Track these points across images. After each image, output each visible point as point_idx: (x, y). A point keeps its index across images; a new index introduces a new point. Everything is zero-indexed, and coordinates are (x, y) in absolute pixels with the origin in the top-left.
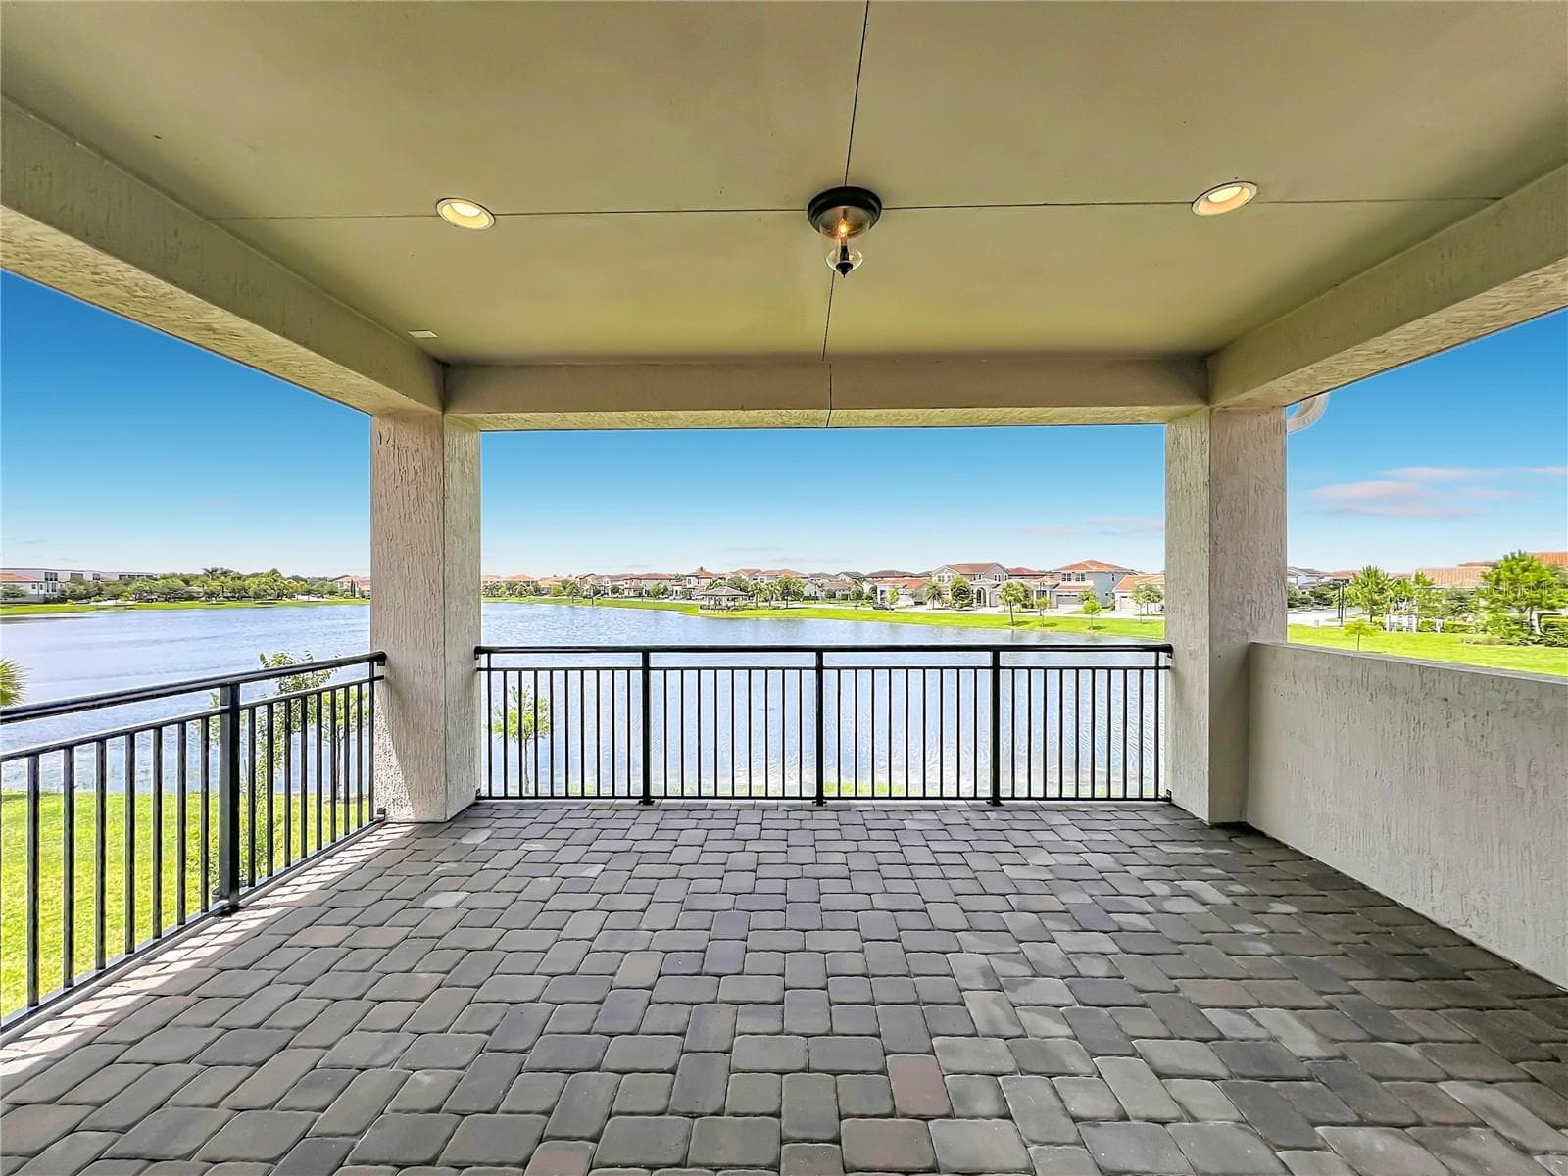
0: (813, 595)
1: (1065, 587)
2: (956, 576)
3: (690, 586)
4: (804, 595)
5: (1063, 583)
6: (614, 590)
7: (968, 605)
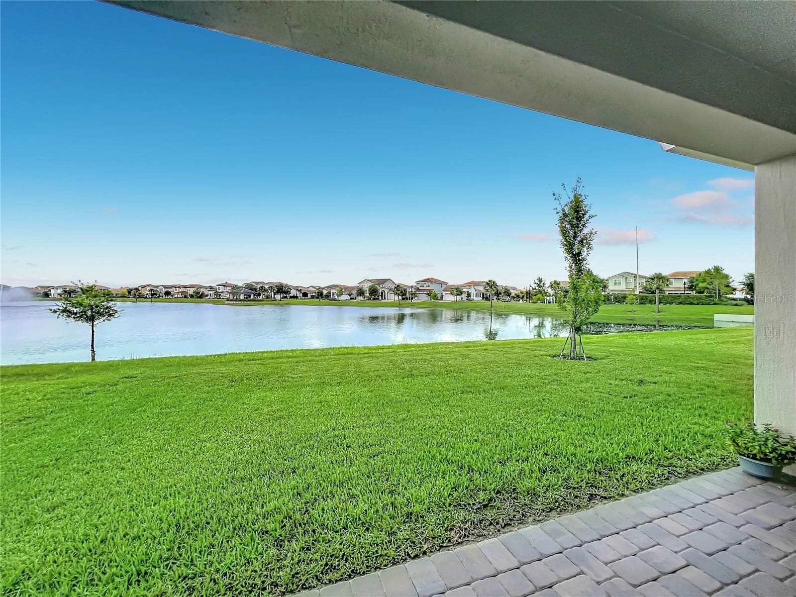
0: (295, 295)
1: (421, 290)
2: (370, 284)
3: (219, 291)
4: (290, 295)
5: (420, 288)
6: (167, 293)
7: (377, 299)
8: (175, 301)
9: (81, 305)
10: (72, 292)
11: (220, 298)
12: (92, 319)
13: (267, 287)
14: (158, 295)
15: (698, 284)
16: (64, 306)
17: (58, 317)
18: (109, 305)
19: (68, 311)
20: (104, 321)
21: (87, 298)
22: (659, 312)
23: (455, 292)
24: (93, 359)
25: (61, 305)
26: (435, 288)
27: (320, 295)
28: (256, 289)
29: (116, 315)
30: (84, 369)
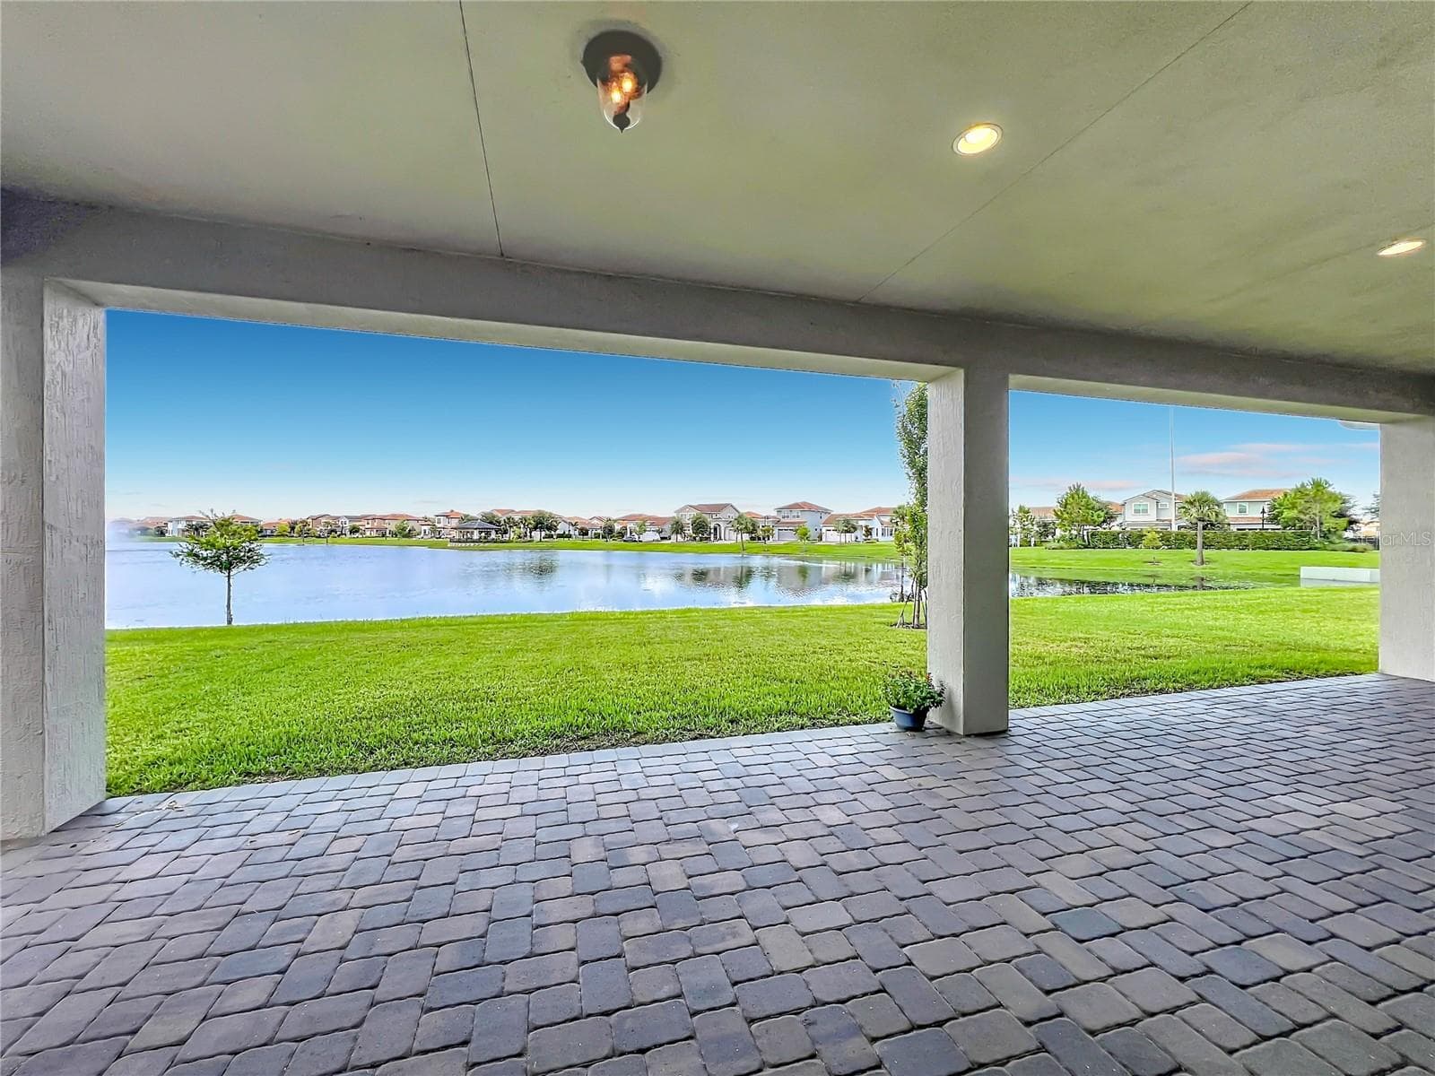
0: (567, 533)
1: (784, 523)
2: (694, 513)
3: (438, 526)
4: (558, 532)
5: (783, 520)
6: (354, 530)
7: (707, 539)
8: (365, 542)
9: (213, 546)
10: (201, 527)
11: (440, 538)
12: (228, 567)
13: (517, 518)
14: (338, 533)
15: (1282, 513)
16: (190, 548)
17: (181, 564)
18: (252, 546)
19: (196, 555)
20: (245, 570)
21: (222, 535)
22: (1203, 563)
23: (842, 527)
24: (230, 622)
25: (185, 546)
26: (809, 520)
27: (609, 532)
28: (500, 522)
29: (263, 562)
30: (216, 633)
